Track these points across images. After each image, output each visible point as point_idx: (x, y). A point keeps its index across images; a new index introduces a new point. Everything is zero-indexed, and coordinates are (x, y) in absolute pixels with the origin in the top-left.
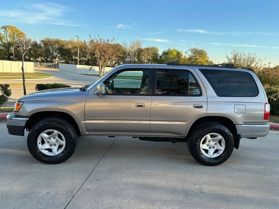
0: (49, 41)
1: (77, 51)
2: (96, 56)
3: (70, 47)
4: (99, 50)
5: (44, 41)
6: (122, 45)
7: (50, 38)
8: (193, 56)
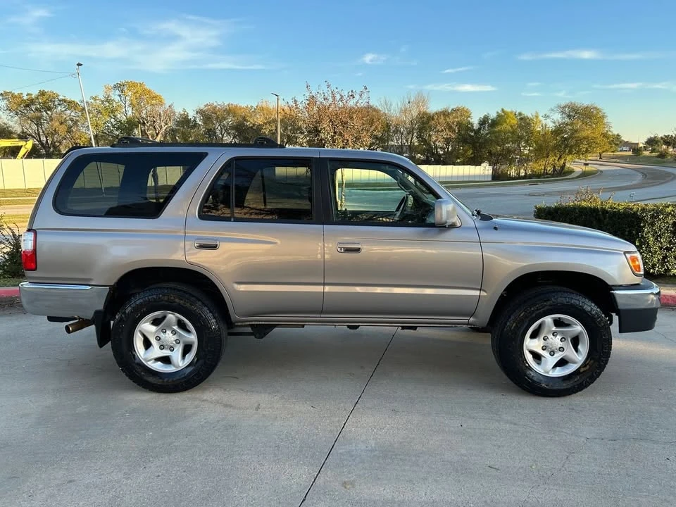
0: (214, 110)
1: (276, 130)
2: (323, 137)
3: (259, 120)
4: (331, 120)
5: (204, 112)
6: (380, 108)
7: (215, 104)
8: (567, 124)
